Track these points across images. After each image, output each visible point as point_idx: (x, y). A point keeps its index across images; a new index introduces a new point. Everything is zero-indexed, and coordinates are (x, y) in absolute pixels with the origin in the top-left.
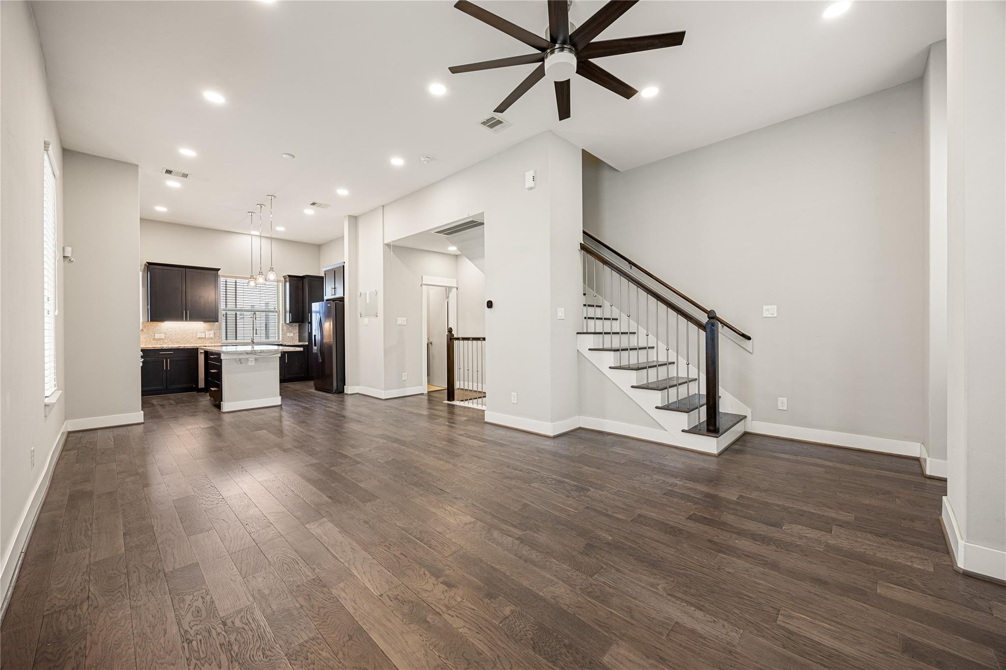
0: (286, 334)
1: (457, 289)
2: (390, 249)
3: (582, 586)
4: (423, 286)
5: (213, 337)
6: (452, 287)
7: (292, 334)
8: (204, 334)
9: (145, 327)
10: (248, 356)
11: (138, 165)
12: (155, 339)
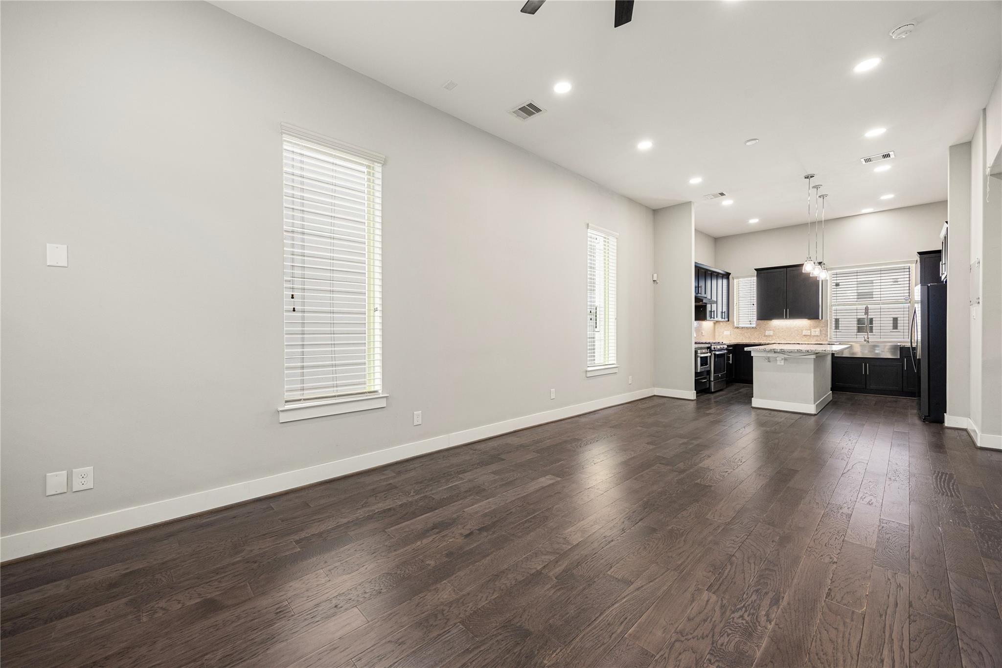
3: (448, 612)
5: (819, 335)
8: (809, 331)
9: (757, 325)
10: (776, 355)
11: (691, 202)
12: (765, 336)
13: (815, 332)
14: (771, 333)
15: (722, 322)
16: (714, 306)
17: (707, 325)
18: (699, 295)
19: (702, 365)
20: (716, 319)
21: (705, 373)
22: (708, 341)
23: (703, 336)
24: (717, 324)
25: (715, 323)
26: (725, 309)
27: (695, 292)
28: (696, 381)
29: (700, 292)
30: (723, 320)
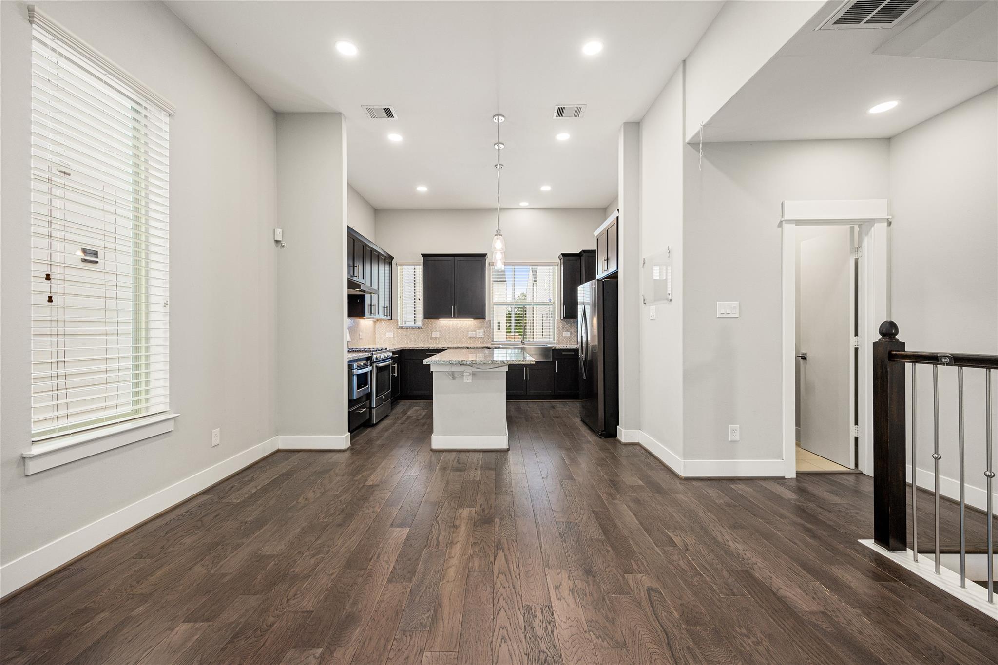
0: (561, 333)
1: (890, 224)
2: (698, 151)
4: (786, 226)
5: (483, 336)
6: (871, 222)
7: (569, 333)
8: (474, 332)
9: (423, 324)
10: (462, 368)
11: (340, 113)
12: (432, 338)
13: (480, 333)
14: (438, 335)
15: (384, 320)
16: (375, 297)
17: (365, 323)
18: (355, 278)
19: (359, 387)
20: (377, 316)
21: (364, 399)
22: (367, 347)
23: (361, 339)
24: (378, 323)
25: (375, 322)
26: (387, 304)
27: (349, 273)
28: (350, 414)
29: (355, 275)
30: (386, 317)
